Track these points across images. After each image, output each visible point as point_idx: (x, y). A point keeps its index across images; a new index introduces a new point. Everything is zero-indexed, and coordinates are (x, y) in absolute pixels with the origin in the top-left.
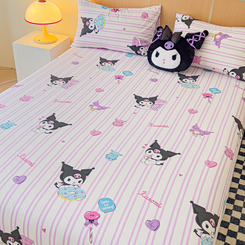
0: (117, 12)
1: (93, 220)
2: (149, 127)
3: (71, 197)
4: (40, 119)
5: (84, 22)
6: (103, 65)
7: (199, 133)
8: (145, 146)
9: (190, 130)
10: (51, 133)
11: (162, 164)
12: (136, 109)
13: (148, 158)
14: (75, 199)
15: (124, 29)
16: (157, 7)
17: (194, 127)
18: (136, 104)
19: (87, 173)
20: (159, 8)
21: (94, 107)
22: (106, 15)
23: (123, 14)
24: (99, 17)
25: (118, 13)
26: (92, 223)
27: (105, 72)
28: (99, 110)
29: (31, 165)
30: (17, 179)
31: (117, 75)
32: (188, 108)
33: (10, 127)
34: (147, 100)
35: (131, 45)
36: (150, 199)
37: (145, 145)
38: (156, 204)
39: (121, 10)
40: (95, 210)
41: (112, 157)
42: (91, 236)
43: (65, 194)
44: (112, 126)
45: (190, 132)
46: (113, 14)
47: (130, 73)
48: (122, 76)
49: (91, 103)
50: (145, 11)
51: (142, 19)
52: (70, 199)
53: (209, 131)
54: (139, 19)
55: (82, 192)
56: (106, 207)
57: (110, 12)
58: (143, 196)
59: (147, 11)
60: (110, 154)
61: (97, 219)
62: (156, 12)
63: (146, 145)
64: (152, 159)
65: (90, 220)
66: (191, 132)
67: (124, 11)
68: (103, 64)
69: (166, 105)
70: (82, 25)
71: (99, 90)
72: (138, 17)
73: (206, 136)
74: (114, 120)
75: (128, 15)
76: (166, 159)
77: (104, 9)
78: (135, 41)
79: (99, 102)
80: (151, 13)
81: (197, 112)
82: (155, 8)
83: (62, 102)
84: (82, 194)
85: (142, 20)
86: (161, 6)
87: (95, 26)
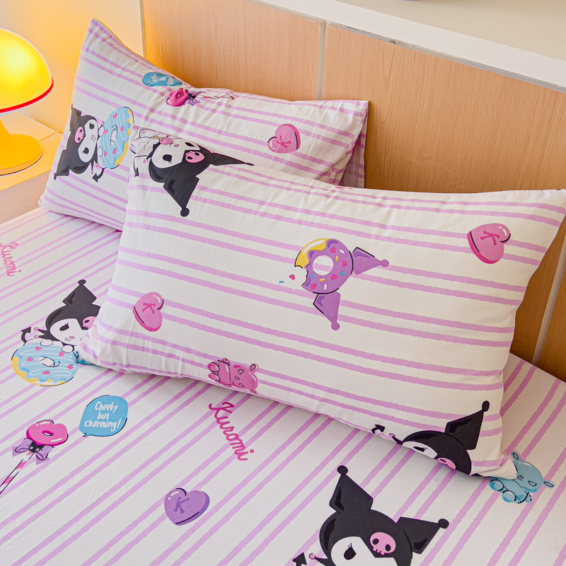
0: (187, 105)
5: (72, 125)
16: (350, 106)
22: (140, 116)
23: (199, 121)
24: (115, 116)
25: (186, 112)
39: (202, 102)
46: (166, 115)
50: (294, 119)
51: (270, 152)
57: (159, 104)
59: (301, 121)
62: (338, 127)
67: (213, 106)
70: (66, 137)
72: (255, 141)
75: (219, 128)
77: (143, 88)
80: (316, 130)
82: (342, 110)
85: (269, 157)
86: (370, 104)
87: (96, 149)
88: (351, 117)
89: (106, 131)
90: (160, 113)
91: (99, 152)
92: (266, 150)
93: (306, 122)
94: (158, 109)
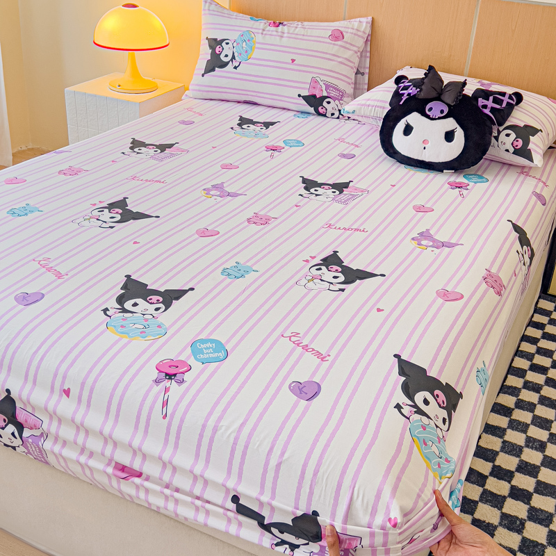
0: (281, 26)
1: (175, 375)
2: (324, 230)
3: (135, 333)
4: (95, 205)
5: (211, 47)
6: (243, 128)
7: (431, 244)
8: (309, 259)
9: (413, 239)
10: (112, 227)
11: (343, 290)
12: (302, 200)
13: (313, 278)
14: (143, 337)
15: (293, 61)
16: (362, 19)
17: (421, 234)
18: (304, 192)
19: (176, 296)
20: (367, 22)
21: (211, 193)
22: (258, 33)
23: (291, 32)
24: (242, 36)
25: (282, 29)
26: (170, 379)
27: (245, 139)
28: (221, 197)
29: (59, 276)
30: (24, 298)
31: (271, 144)
32: (414, 203)
33: (29, 214)
34: (326, 187)
35: (306, 93)
36: (307, 346)
37: (311, 257)
38: (318, 354)
39: (288, 25)
40: (182, 358)
41: (237, 272)
42: (165, 403)
43: (122, 326)
44: (246, 223)
45: (412, 241)
46: (272, 31)
47: (299, 143)
48: (280, 147)
49: (209, 186)
50: (338, 27)
51: (331, 42)
52: (130, 337)
53: (453, 241)
54: (324, 42)
55: (159, 327)
56: (207, 353)
57: (266, 27)
58: (290, 340)
59: (342, 27)
60: (231, 267)
61: (183, 373)
63: (313, 258)
64: (322, 280)
65: (167, 374)
66: (415, 243)
67: (295, 26)
68: (244, 126)
69: (367, 196)
70: (207, 54)
71: (227, 167)
72: (322, 37)
73: (447, 250)
74: (251, 215)
75: (302, 33)
76: (353, 282)
77: (253, 22)
78: (315, 85)
79: (225, 185)
80: (350, 30)
81: (433, 210)
82: (360, 22)
83: (147, 181)
84: (160, 329)
85: (331, 44)
86: (373, 18)
87: (233, 53)
88: (364, 24)
89: (238, 44)
90: (269, 31)
91: (236, 55)
92: (329, 41)
93: (345, 27)
94: (267, 29)
